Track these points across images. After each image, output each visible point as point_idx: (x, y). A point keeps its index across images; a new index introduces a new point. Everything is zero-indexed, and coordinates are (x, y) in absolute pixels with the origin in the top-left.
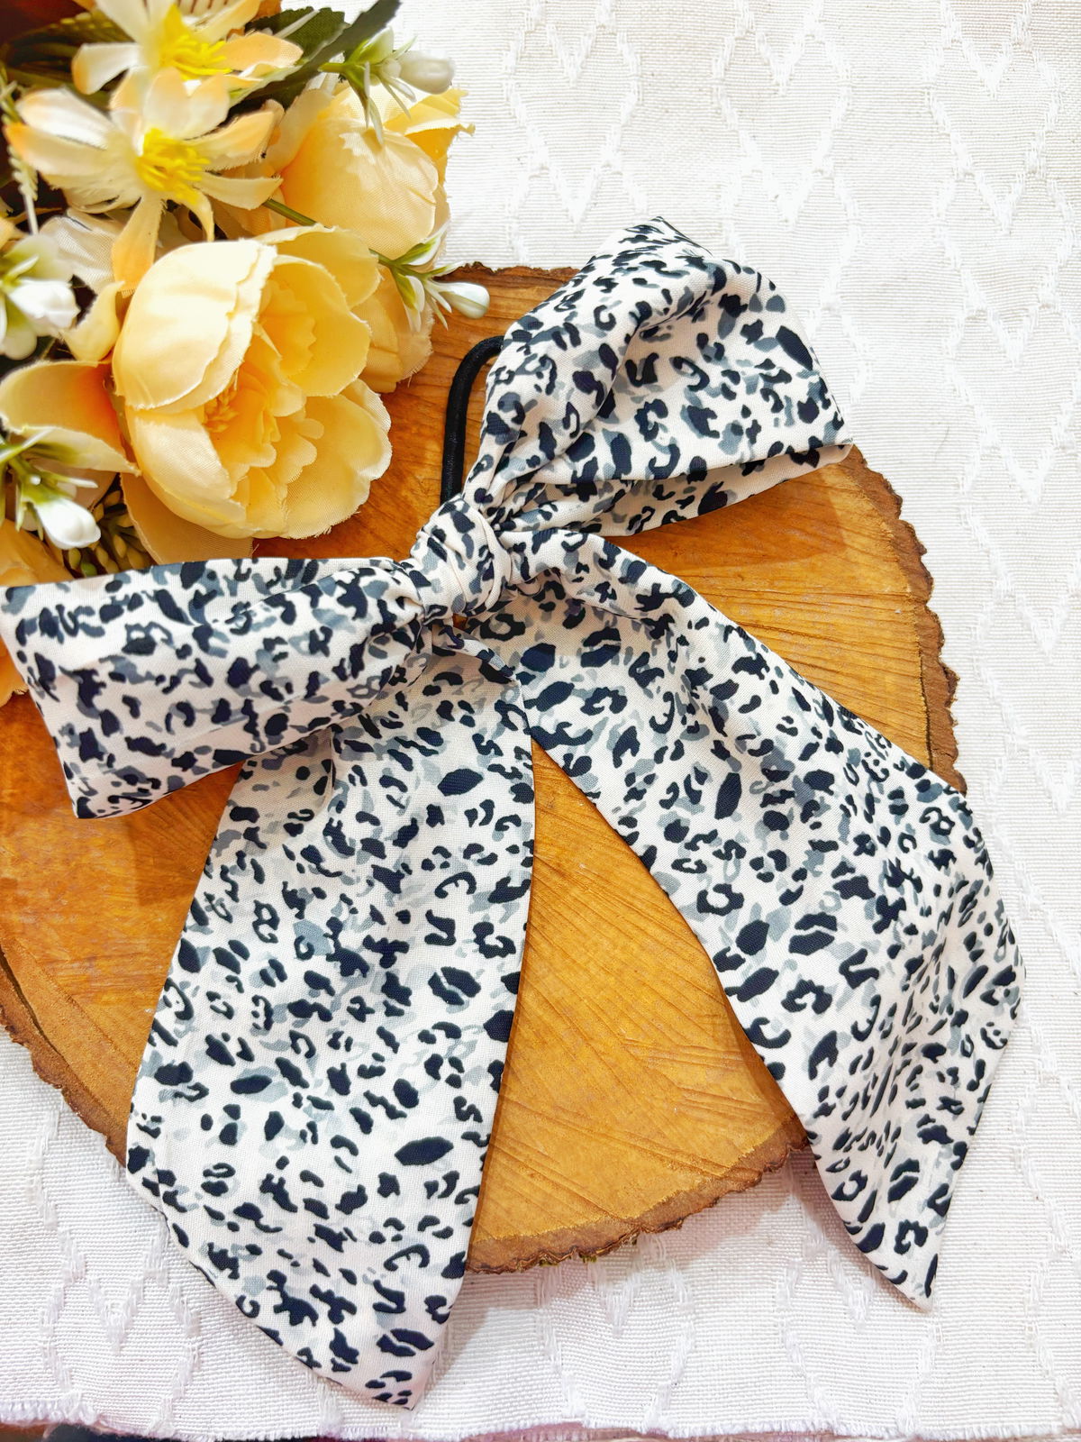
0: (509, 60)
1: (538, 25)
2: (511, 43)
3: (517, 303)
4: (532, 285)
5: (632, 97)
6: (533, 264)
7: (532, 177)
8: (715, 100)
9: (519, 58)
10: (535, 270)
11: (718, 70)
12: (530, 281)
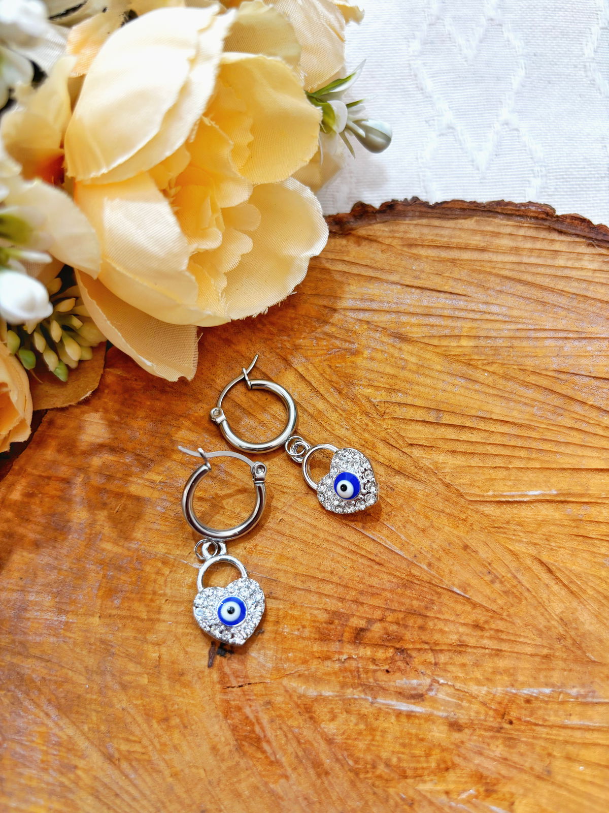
0: (416, 45)
1: (438, 19)
2: (416, 33)
3: (458, 233)
4: (470, 216)
5: (522, 73)
6: (468, 198)
7: (440, 135)
8: (589, 74)
9: (424, 43)
10: (471, 203)
11: (589, 52)
12: (467, 212)
